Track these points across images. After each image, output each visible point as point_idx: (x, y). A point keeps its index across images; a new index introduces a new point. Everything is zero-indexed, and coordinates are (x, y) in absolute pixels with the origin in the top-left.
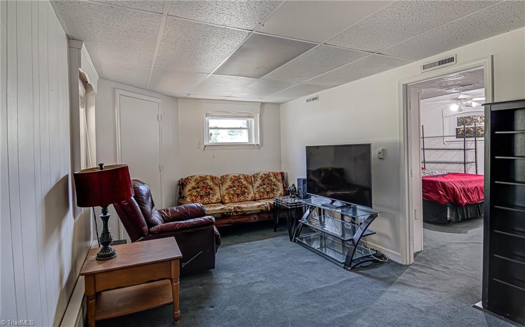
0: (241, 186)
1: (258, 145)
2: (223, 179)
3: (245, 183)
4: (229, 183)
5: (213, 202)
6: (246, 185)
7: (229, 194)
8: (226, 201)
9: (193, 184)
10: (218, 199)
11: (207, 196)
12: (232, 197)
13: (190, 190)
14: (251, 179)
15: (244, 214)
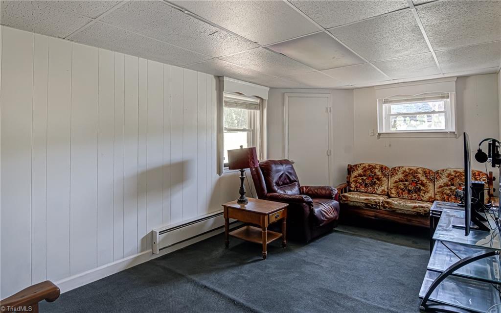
0: (417, 181)
1: (454, 133)
2: (394, 171)
3: (423, 178)
4: (400, 176)
5: (378, 193)
6: (424, 182)
7: (397, 187)
8: (392, 195)
9: (360, 171)
10: (383, 191)
11: (371, 186)
12: (401, 191)
13: (356, 177)
14: (432, 176)
15: (393, 211)
